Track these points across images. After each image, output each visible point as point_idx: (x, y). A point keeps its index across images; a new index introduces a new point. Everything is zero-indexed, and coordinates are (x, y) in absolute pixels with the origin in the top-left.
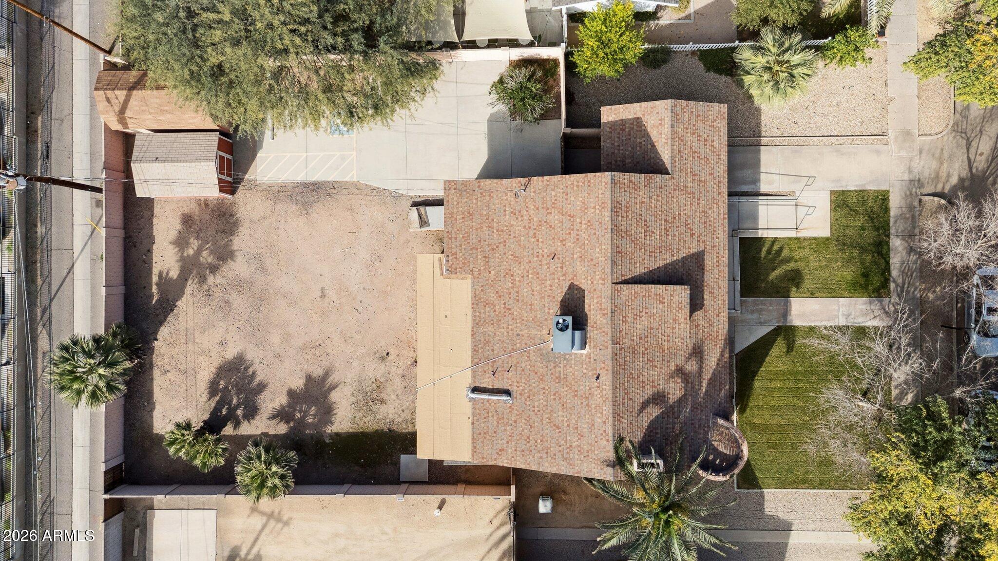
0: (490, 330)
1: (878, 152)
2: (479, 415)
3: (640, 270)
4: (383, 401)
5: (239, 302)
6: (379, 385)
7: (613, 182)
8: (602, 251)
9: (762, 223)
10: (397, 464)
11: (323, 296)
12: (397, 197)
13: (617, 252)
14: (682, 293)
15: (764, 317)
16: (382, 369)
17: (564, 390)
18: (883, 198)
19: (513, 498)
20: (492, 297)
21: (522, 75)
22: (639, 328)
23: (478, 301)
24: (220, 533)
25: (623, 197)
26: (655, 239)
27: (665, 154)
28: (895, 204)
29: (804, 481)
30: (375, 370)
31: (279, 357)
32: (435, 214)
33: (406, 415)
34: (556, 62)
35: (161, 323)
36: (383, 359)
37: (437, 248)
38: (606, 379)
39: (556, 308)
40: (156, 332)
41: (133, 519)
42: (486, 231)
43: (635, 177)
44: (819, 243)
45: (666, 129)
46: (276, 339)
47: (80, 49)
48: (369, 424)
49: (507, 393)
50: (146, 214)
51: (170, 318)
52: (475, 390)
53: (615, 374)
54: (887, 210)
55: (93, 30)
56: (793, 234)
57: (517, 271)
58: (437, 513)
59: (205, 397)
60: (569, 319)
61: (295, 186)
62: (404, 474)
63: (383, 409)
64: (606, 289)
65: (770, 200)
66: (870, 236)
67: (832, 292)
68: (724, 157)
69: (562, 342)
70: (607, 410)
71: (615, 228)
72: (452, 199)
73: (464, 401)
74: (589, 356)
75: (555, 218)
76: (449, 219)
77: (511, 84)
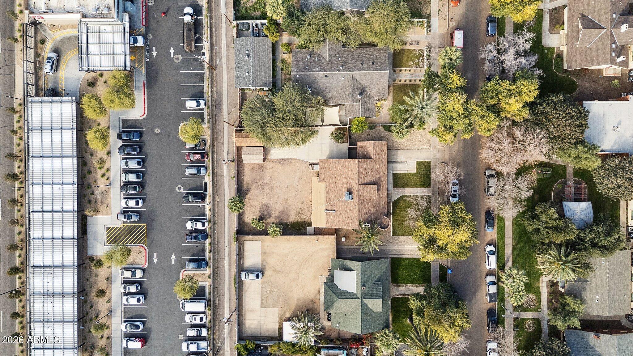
0: (330, 195)
1: (428, 151)
2: (327, 215)
3: (365, 181)
4: (303, 214)
5: (266, 189)
6: (302, 210)
7: (359, 161)
8: (356, 177)
9: (398, 169)
10: (306, 230)
11: (287, 187)
12: (306, 162)
13: (360, 177)
14: (375, 187)
15: (399, 193)
16: (302, 206)
17: (348, 209)
18: (429, 163)
19: (336, 237)
20: (330, 187)
21: (338, 133)
22: (365, 195)
23: (327, 189)
24: (262, 247)
25: (361, 164)
26: (369, 174)
27: (372, 154)
28: (432, 164)
29: (409, 234)
30: (300, 206)
31: (276, 203)
32: (316, 167)
33: (309, 218)
34: (346, 128)
35: (247, 194)
36: (302, 203)
37: (316, 175)
38: (357, 206)
39: (346, 190)
40: (245, 196)
41: (240, 243)
42: (329, 172)
43: (364, 160)
44: (413, 175)
45: (372, 148)
46: (275, 198)
47: (226, 125)
48: (299, 219)
49: (334, 210)
50: (243, 167)
51: (249, 193)
52: (326, 210)
53: (359, 205)
54: (430, 166)
55: (228, 120)
56: (406, 172)
57: (337, 181)
58: (317, 242)
59: (258, 213)
60: (349, 193)
61: (281, 159)
62: (308, 233)
63: (303, 216)
64: (357, 186)
65: (401, 164)
66: (425, 173)
67: (416, 186)
68: (387, 154)
69: (347, 198)
70: (357, 213)
71: (359, 172)
72: (321, 163)
73: (324, 212)
74: (353, 201)
75: (346, 169)
76: (320, 168)
77: (335, 135)
